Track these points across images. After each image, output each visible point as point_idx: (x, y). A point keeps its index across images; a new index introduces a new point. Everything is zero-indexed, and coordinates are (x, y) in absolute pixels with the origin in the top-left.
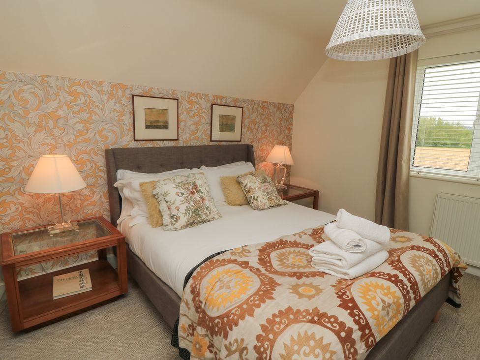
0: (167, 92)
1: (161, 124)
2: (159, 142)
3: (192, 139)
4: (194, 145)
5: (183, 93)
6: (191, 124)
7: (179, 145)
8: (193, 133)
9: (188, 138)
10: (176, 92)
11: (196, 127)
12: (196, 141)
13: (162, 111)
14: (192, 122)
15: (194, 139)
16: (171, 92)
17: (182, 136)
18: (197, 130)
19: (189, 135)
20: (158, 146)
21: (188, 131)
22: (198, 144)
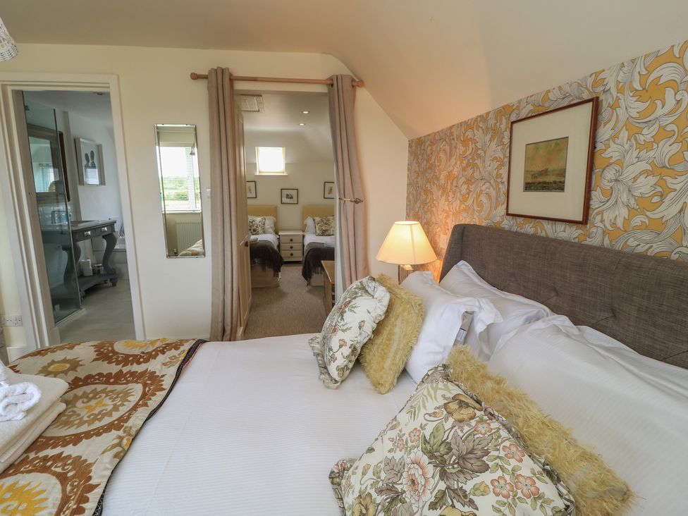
0: (579, 85)
1: (551, 179)
2: (545, 224)
3: (636, 228)
4: (640, 249)
5: (625, 69)
6: (641, 174)
7: (588, 242)
8: (643, 205)
9: (620, 223)
10: (602, 76)
11: (661, 182)
12: (648, 237)
13: (557, 144)
14: (644, 166)
15: (644, 227)
16: (590, 81)
17: (601, 213)
18: (662, 196)
19: (624, 212)
20: (543, 234)
21: (624, 198)
22: (657, 248)
